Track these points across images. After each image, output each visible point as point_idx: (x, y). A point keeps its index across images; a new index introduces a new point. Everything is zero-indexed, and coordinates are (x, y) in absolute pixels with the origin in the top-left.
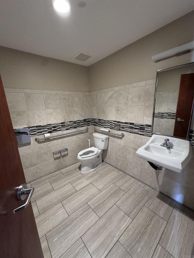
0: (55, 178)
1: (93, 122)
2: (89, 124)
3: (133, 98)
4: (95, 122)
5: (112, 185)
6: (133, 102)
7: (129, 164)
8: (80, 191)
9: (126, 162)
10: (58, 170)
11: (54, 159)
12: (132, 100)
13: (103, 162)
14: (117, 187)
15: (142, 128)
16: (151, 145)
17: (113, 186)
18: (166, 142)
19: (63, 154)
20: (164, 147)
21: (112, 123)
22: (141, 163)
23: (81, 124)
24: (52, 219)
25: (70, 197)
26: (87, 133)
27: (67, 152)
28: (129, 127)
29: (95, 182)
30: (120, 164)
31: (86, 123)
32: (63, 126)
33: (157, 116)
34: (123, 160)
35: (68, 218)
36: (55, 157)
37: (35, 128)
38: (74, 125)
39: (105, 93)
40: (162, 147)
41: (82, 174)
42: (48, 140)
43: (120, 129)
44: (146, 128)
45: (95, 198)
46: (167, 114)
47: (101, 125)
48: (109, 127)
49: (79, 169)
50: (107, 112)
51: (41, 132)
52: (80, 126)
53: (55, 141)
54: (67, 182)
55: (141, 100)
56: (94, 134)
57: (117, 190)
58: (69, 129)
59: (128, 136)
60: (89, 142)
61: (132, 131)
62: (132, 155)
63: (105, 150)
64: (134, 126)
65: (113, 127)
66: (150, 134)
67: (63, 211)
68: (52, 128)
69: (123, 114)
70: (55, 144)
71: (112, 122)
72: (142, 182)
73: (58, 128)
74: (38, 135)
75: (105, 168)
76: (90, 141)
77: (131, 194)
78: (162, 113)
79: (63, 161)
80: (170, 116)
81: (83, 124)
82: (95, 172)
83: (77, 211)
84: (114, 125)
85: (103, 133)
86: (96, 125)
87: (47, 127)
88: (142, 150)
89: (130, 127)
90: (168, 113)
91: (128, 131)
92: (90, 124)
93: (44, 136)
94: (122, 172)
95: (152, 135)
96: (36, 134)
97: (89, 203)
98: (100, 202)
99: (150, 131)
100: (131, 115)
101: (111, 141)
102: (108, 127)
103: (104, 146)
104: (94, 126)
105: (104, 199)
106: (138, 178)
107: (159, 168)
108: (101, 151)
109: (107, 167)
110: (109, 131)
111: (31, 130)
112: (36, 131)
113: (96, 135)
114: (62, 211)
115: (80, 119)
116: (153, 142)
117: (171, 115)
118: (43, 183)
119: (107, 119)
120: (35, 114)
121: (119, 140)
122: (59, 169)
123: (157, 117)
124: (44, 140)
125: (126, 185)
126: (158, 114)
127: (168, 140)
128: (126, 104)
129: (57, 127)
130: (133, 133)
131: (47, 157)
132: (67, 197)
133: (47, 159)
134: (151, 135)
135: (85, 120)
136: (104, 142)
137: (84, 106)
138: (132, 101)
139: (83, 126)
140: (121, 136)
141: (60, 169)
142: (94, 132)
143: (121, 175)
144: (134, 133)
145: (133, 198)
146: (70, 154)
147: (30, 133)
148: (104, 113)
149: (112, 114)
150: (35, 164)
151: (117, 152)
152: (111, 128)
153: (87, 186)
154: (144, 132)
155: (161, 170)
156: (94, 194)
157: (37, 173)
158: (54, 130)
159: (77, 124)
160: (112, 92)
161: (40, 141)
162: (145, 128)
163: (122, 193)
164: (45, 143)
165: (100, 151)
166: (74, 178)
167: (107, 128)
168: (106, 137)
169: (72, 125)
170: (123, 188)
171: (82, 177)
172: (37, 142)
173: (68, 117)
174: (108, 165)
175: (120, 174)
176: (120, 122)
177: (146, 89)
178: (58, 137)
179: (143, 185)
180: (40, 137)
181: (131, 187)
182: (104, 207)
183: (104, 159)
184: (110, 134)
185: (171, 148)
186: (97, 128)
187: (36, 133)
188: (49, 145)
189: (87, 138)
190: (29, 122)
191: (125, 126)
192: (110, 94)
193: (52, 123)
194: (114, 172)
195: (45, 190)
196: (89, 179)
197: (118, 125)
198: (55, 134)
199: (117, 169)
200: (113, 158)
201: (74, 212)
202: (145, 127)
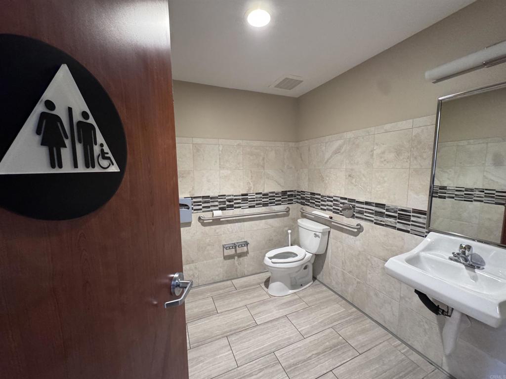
0: (221, 291)
1: (300, 197)
2: (292, 200)
3: (383, 153)
4: (303, 198)
5: (328, 331)
6: (385, 160)
7: (372, 293)
8: (262, 327)
9: (365, 289)
10: (227, 280)
11: (224, 258)
12: (381, 158)
13: (314, 281)
14: (341, 338)
15: (403, 216)
16: (423, 254)
17: (332, 332)
18: (464, 253)
19: (239, 250)
20: (459, 264)
21: (337, 201)
22: (402, 295)
23: (276, 199)
24: (209, 363)
25: (244, 333)
26: (286, 218)
27: (248, 249)
28: (374, 212)
29: (293, 315)
30: (350, 289)
31: (287, 198)
32: (244, 201)
33: (454, 195)
34: (358, 283)
35: (235, 370)
36: (225, 255)
37: (200, 200)
38: (263, 200)
39: (326, 143)
40: (452, 262)
41: (271, 296)
42: (217, 221)
43: (354, 215)
44: (413, 216)
45: (291, 347)
46: (483, 192)
47: (314, 203)
48: (332, 208)
49: (265, 285)
50: (329, 179)
51: (209, 207)
52: (274, 203)
53: (229, 225)
54: (241, 304)
55: (402, 158)
56: (299, 221)
57: (338, 344)
58: (254, 207)
59: (370, 230)
60: (290, 235)
61: (381, 221)
62: (379, 275)
63: (320, 255)
64: (384, 211)
65: (339, 210)
66: (424, 230)
67: (229, 354)
68: (227, 203)
69: (362, 184)
70: (228, 231)
71: (339, 199)
72: (403, 342)
73: (235, 203)
74: (203, 212)
75: (318, 293)
76: (291, 233)
77: (371, 360)
78: (467, 190)
79: (238, 264)
80: (493, 197)
81: (280, 200)
82: (296, 297)
83: (254, 362)
84: (342, 205)
85: (317, 220)
86: (306, 203)
87: (219, 200)
88: (400, 263)
89: (376, 212)
90: (486, 190)
91: (372, 221)
92: (294, 200)
93: (212, 215)
94: (354, 309)
95: (428, 233)
96: (201, 209)
97: (278, 354)
98: (301, 358)
99: (424, 224)
100: (379, 186)
101: (333, 239)
102: (328, 210)
103: (318, 246)
104: (302, 204)
105: (309, 355)
106: (393, 330)
107: (443, 311)
108: (312, 256)
109: (322, 292)
110: (331, 218)
111: (194, 202)
112: (201, 205)
113: (303, 222)
114: (227, 353)
115: (276, 190)
116: (428, 248)
117: (494, 194)
118: (201, 297)
119: (327, 194)
120: (203, 176)
121: (352, 237)
122: (230, 278)
123: (453, 198)
124: (211, 221)
125: (362, 338)
126: (457, 191)
127: (469, 247)
128: (368, 164)
129: (235, 201)
130: (383, 225)
131: (212, 252)
132: (238, 331)
133: (213, 256)
134: (426, 234)
135: (284, 193)
136: (319, 237)
137: (286, 166)
138: (382, 160)
139: (280, 204)
140: (356, 230)
141: (232, 278)
142: (300, 216)
143: (351, 314)
144: (386, 225)
145: (375, 369)
146: (251, 254)
147: (192, 206)
148: (323, 181)
149: (338, 184)
150: (193, 261)
151: (346, 263)
152: (334, 212)
153: (276, 321)
154: (409, 225)
155: (450, 316)
156: (290, 338)
157: (194, 276)
158: (229, 206)
159: (270, 200)
160: (340, 142)
161: (205, 221)
162: (410, 216)
163: (350, 354)
164: (212, 227)
165: (309, 255)
166: (256, 300)
167: (327, 212)
168: (323, 229)
169: (260, 200)
170: (353, 343)
171: (269, 301)
172: (200, 224)
173: (254, 185)
174: (325, 288)
175: (350, 311)
176: (355, 200)
177: (413, 135)
178: (234, 218)
179: (404, 349)
180: (207, 216)
181: (373, 346)
182: (308, 370)
183: (318, 275)
184: (332, 223)
185: (478, 268)
186: (308, 209)
187: (200, 207)
188: (217, 231)
189: (286, 227)
190: (193, 189)
191: (364, 210)
192: (336, 145)
193: (227, 194)
194: (337, 306)
195: (203, 309)
196: (283, 309)
197: (350, 207)
198: (229, 213)
199: (344, 301)
200: (336, 274)
201: (248, 361)
202: (411, 214)
